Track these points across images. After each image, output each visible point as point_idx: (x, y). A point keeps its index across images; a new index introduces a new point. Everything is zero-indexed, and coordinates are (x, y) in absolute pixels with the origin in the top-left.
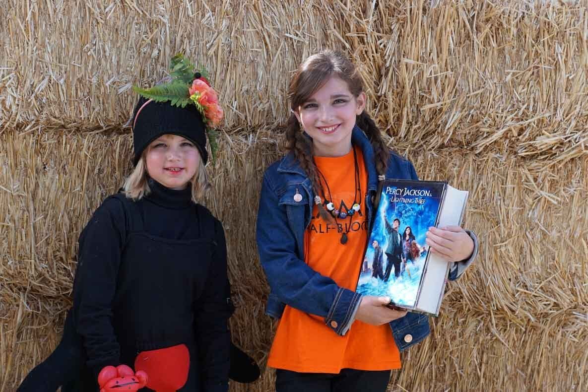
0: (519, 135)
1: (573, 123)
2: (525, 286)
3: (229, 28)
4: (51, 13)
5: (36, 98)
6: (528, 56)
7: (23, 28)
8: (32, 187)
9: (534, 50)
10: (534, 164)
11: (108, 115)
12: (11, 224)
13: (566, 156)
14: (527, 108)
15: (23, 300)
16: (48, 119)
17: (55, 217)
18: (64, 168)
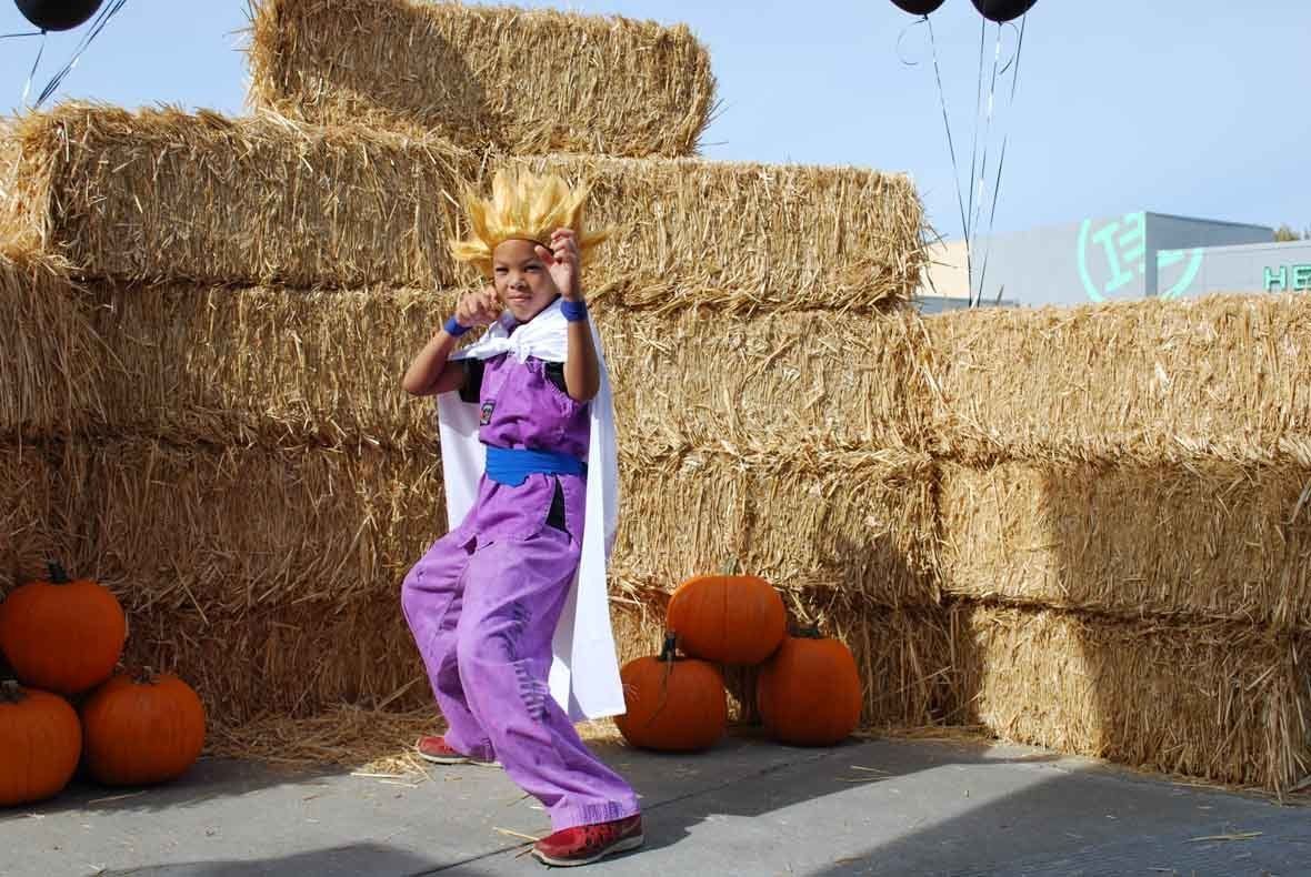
0: (626, 287)
1: (675, 275)
2: (640, 432)
3: (344, 190)
4: (176, 174)
5: (163, 252)
6: (630, 216)
7: (149, 186)
8: (159, 340)
9: (635, 208)
10: (643, 314)
11: (230, 272)
12: (142, 374)
13: (672, 303)
14: (632, 261)
15: (155, 445)
16: (175, 273)
17: (183, 366)
18: (190, 320)
